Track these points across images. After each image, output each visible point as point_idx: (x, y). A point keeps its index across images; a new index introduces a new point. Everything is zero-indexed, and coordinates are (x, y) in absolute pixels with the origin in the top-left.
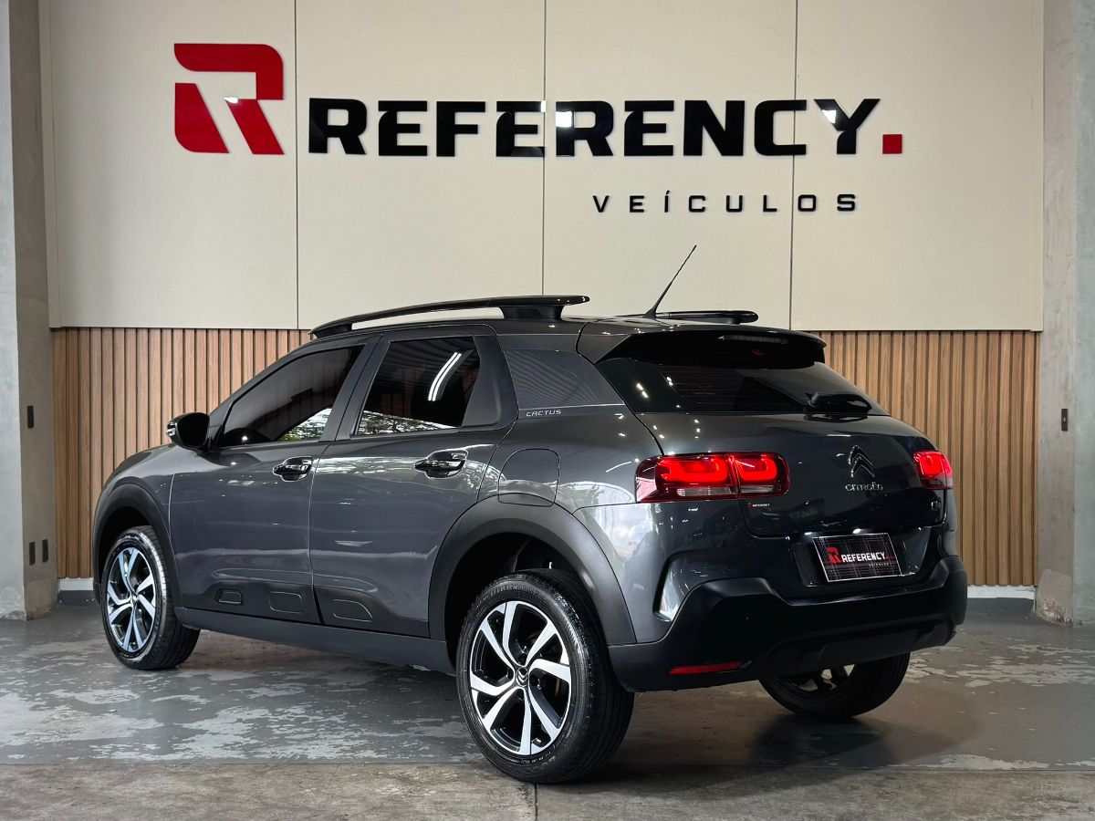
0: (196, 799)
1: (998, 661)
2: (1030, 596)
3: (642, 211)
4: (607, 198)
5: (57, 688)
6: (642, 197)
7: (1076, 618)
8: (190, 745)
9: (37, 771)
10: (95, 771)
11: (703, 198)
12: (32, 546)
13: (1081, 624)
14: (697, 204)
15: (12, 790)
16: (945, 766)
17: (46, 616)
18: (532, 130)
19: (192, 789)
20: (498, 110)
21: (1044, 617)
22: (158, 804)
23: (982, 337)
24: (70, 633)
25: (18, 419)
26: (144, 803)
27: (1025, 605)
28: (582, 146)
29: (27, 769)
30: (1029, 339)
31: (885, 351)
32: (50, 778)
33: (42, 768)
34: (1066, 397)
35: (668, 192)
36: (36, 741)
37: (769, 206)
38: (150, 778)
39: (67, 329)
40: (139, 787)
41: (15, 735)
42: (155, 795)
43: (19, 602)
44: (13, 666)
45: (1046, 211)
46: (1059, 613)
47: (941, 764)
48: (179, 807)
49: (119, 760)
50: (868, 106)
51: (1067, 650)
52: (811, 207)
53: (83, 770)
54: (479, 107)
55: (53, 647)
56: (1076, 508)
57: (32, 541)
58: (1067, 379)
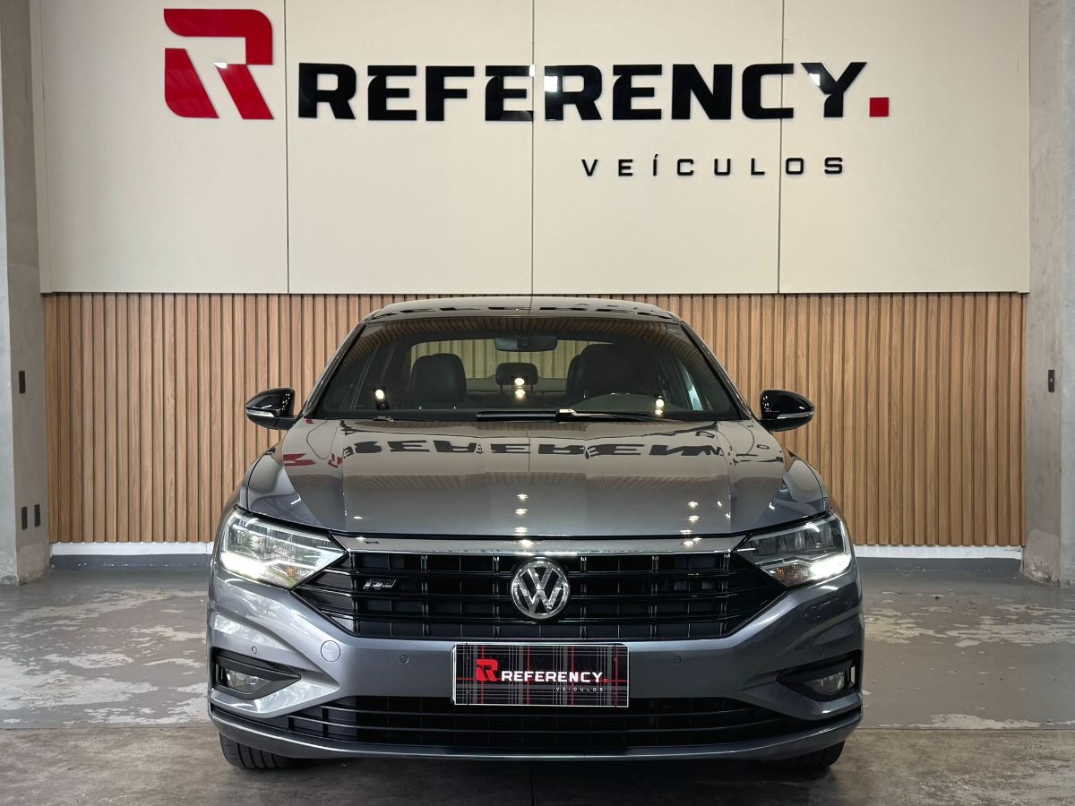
0: (192, 762)
1: (987, 620)
2: (1018, 556)
3: (631, 174)
4: (596, 161)
5: (51, 652)
6: (631, 161)
7: (1063, 578)
8: (186, 709)
9: (33, 735)
10: (91, 734)
11: (691, 161)
12: (24, 511)
13: (1068, 583)
14: (685, 168)
15: (9, 755)
16: (936, 726)
17: (37, 581)
18: (521, 94)
19: (187, 752)
20: (488, 74)
21: (1031, 578)
22: (155, 768)
23: (969, 299)
24: (63, 598)
25: (9, 384)
26: (140, 767)
27: (1012, 565)
28: (571, 110)
29: (23, 733)
30: (1016, 300)
31: (873, 313)
32: (46, 743)
33: (37, 732)
34: (1053, 358)
35: (656, 156)
36: (31, 705)
37: (757, 170)
38: (146, 741)
39: (58, 294)
40: (135, 751)
41: (11, 699)
42: (151, 759)
43: (11, 566)
44: (7, 631)
45: (1032, 173)
46: (1046, 573)
47: (933, 723)
48: (175, 771)
49: (113, 724)
50: (854, 70)
51: (1055, 610)
52: (799, 170)
53: (78, 734)
54: (468, 71)
55: (45, 612)
56: (1063, 469)
57: (25, 505)
58: (1054, 341)
